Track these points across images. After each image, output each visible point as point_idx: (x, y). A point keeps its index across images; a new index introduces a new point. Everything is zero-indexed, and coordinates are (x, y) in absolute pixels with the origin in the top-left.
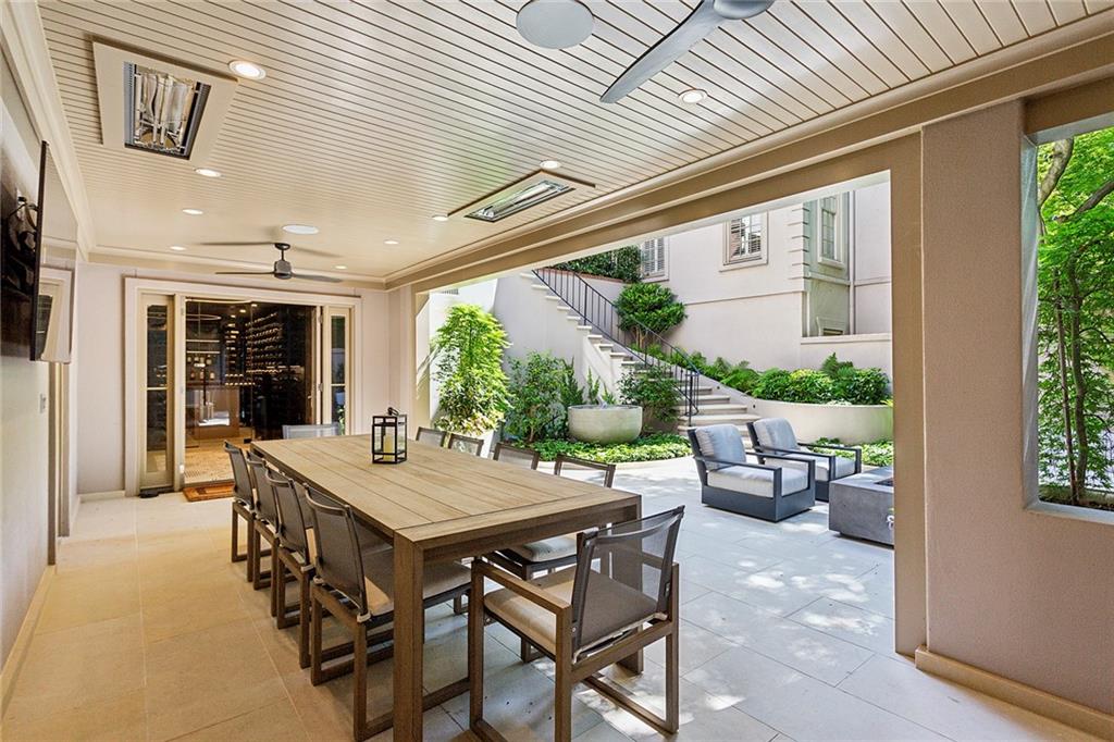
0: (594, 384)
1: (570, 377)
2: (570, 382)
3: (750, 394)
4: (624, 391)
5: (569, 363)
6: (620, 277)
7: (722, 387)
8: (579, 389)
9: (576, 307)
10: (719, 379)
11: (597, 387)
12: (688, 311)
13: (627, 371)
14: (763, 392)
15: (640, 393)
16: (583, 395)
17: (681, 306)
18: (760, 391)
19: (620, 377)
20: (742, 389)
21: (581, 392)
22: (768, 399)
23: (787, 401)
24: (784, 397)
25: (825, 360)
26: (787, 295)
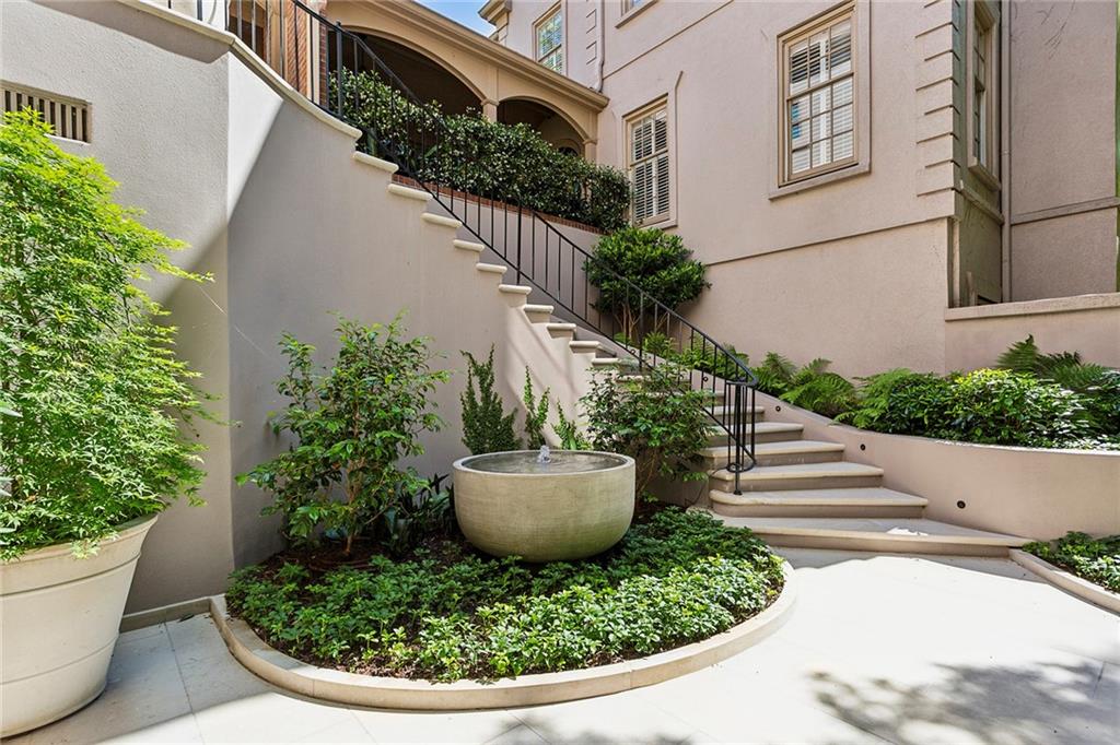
0: (537, 404)
1: (486, 391)
2: (486, 398)
3: (848, 422)
4: (595, 420)
5: (482, 361)
6: (595, 224)
7: (786, 408)
8: (504, 415)
9: (499, 246)
10: (775, 393)
11: (544, 409)
12: (712, 276)
13: (600, 378)
14: (881, 418)
15: (629, 423)
16: (514, 427)
17: (701, 269)
18: (875, 414)
19: (587, 390)
20: (828, 411)
21: (511, 419)
22: (895, 432)
23: (951, 438)
24: (939, 428)
25: (1007, 351)
26: (913, 229)
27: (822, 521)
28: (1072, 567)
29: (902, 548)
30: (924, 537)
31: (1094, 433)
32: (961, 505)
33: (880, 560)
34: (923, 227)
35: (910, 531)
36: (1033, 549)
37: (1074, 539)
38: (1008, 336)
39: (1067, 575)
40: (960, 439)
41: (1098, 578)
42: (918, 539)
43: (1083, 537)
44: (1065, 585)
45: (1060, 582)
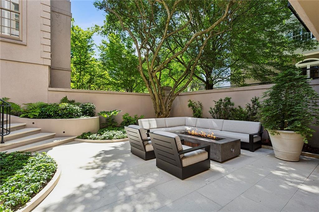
22: (43, 118)
23: (59, 118)
24: (55, 116)
25: (62, 99)
26: (40, 65)
27: (33, 144)
28: (87, 138)
29: (57, 144)
30: (61, 141)
31: (83, 115)
32: (64, 132)
33: (54, 148)
34: (42, 66)
35: (57, 140)
36: (78, 137)
37: (84, 134)
38: (62, 96)
39: (87, 140)
40: (61, 118)
41: (91, 139)
42: (60, 141)
43: (85, 133)
44: (87, 141)
45: (86, 141)
